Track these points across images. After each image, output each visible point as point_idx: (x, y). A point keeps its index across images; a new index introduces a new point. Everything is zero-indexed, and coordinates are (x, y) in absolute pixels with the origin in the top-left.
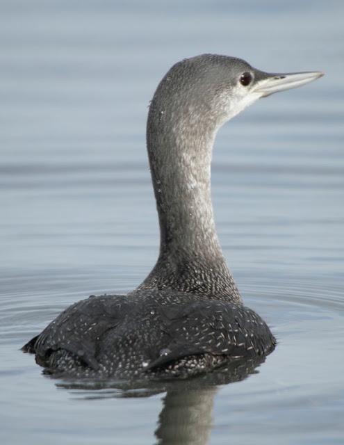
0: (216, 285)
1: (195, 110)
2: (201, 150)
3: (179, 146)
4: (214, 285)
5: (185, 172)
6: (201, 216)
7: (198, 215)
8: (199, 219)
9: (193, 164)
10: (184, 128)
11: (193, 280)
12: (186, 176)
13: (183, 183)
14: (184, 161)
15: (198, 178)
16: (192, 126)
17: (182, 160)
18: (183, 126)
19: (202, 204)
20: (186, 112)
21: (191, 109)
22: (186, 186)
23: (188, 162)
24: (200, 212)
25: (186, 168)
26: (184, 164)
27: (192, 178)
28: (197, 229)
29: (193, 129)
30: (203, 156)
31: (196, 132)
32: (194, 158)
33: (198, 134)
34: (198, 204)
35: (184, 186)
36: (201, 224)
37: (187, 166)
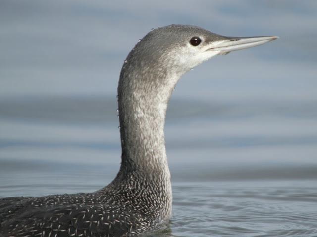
0: (143, 191)
1: (145, 64)
2: (151, 92)
3: (131, 87)
4: (141, 191)
5: (134, 105)
6: (144, 138)
7: (142, 137)
8: (142, 140)
9: (141, 101)
10: (136, 76)
11: (127, 185)
12: (134, 108)
13: (131, 112)
14: (134, 97)
15: (145, 111)
16: (143, 75)
17: (132, 97)
18: (136, 74)
19: (146, 130)
20: (139, 65)
21: (142, 63)
22: (133, 115)
23: (137, 99)
24: (143, 135)
25: (135, 103)
26: (133, 100)
27: (139, 110)
28: (139, 147)
29: (144, 76)
30: (152, 96)
31: (146, 79)
32: (143, 97)
33: (148, 80)
34: (143, 129)
35: (131, 115)
36: (143, 144)
37: (136, 101)
